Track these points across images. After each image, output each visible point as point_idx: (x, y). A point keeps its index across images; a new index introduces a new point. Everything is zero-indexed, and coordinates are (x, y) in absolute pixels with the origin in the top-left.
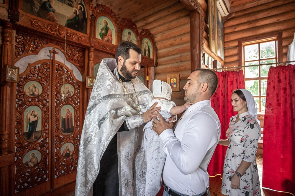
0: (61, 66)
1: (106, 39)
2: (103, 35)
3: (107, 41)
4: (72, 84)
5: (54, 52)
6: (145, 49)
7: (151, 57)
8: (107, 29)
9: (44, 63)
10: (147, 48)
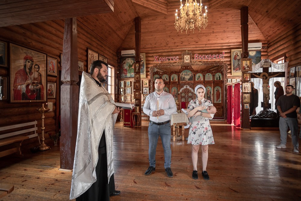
0: (188, 89)
1: (199, 80)
2: (198, 79)
3: (200, 80)
4: (191, 93)
5: (187, 86)
6: (217, 77)
7: (221, 79)
8: (199, 77)
9: (185, 89)
10: (218, 77)
